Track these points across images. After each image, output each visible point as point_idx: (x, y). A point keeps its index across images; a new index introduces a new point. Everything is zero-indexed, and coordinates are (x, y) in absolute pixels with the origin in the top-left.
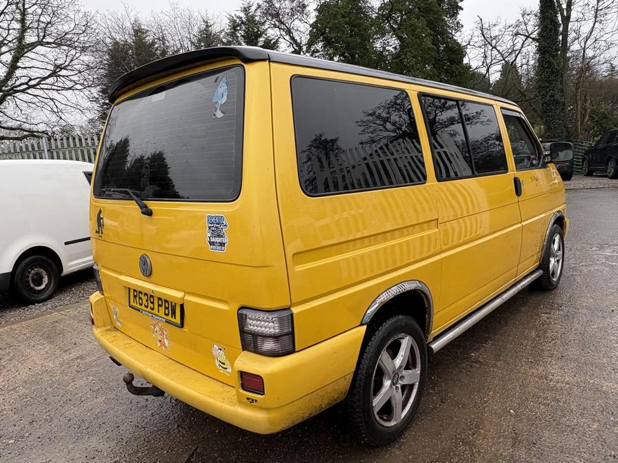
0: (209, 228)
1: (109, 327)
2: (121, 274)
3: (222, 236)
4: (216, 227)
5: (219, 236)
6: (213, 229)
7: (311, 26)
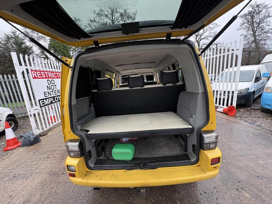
1: (84, 173)
7: (49, 44)
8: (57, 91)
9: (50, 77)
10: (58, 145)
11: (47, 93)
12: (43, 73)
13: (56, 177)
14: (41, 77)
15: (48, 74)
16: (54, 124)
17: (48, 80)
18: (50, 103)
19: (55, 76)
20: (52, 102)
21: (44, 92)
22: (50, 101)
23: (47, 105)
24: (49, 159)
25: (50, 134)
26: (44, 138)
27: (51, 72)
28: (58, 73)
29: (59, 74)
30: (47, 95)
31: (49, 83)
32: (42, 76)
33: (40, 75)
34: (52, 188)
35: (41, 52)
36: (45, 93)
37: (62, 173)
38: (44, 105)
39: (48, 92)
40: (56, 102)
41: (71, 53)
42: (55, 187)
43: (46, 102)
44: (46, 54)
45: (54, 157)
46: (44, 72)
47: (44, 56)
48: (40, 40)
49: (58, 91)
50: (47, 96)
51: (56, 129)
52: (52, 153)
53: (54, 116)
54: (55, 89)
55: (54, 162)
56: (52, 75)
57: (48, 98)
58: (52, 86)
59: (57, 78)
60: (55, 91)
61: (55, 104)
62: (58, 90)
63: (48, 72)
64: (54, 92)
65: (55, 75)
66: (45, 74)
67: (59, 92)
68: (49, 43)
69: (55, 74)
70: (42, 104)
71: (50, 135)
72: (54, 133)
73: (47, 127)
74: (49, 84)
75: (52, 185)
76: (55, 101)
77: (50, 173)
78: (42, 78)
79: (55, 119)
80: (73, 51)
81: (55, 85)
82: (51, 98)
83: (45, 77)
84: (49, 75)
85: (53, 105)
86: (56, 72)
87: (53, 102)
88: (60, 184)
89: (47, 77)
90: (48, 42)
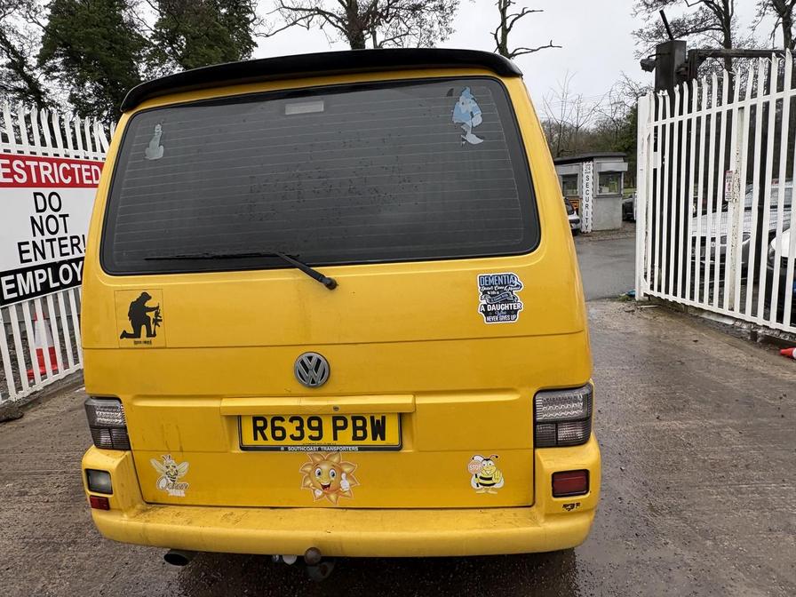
0: (485, 292)
1: (139, 506)
2: (220, 397)
3: (511, 302)
4: (499, 290)
5: (506, 301)
6: (494, 293)
7: (45, 29)
8: (68, 242)
9: (44, 181)
10: (59, 454)
11: (30, 247)
12: (18, 166)
13: (48, 551)
14: (10, 180)
15: (37, 168)
16: (51, 378)
17: (35, 194)
18: (39, 289)
19: (66, 178)
20: (46, 288)
21: (20, 244)
22: (39, 281)
23: (25, 296)
24: (26, 497)
25: (31, 416)
26: (9, 431)
27: (51, 161)
28: (76, 167)
29: (80, 170)
30: (30, 256)
31: (41, 206)
32: (16, 177)
33: (8, 170)
34: (33, 581)
35: (9, 66)
36: (24, 248)
37: (69, 540)
38: (15, 295)
39: (34, 242)
40: (62, 286)
41: (143, 67)
42: (43, 579)
43: (25, 285)
44: (30, 73)
45: (44, 493)
46: (24, 159)
47: (22, 84)
48: (11, 9)
49: (75, 241)
50: (30, 260)
51: (59, 400)
52: (36, 479)
53: (52, 351)
54: (61, 233)
55: (43, 506)
56: (53, 175)
57: (33, 269)
58: (51, 220)
59: (73, 185)
60: (60, 239)
61: (60, 294)
62: (72, 238)
63: (39, 160)
64: (56, 244)
65: (67, 173)
66: (27, 169)
67: (76, 245)
68: (46, 22)
69: (65, 168)
70: (10, 291)
71: (33, 423)
72: (48, 414)
73: (21, 388)
74: (38, 211)
75: (34, 573)
76: (58, 284)
77: (26, 540)
78: (15, 184)
79: (54, 362)
80: (149, 58)
81: (64, 216)
82: (44, 267)
83: (24, 180)
84: (43, 173)
85: (50, 297)
86: (69, 162)
87: (52, 285)
88: (61, 571)
89: (35, 180)
90: (41, 21)
